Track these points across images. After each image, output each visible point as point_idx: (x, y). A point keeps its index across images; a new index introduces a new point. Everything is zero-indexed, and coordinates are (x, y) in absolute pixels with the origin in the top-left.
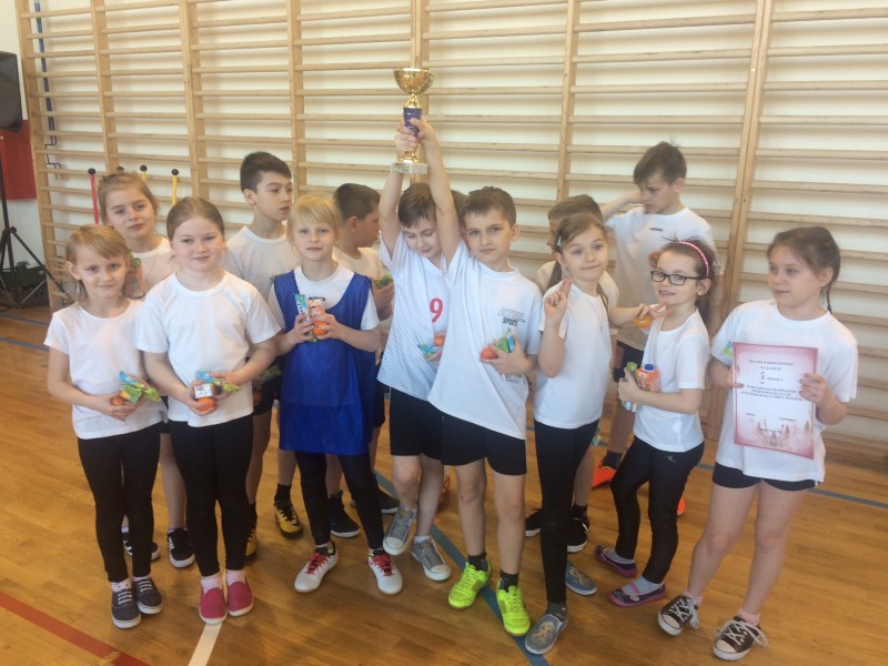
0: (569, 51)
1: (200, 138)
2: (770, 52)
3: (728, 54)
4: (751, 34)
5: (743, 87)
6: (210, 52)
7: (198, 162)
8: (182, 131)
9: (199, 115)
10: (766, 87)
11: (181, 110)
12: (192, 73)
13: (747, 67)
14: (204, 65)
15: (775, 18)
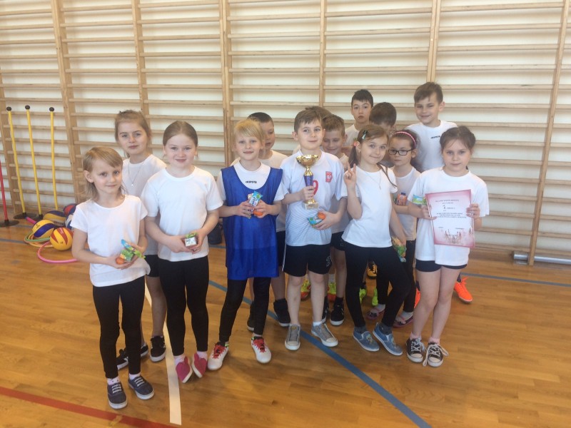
0: (322, 29)
1: (69, 86)
2: (441, 29)
3: (418, 30)
4: (430, 18)
5: (426, 49)
6: (72, 28)
7: (69, 102)
8: (56, 81)
9: (67, 71)
10: (439, 49)
11: (55, 67)
12: (62, 43)
13: (429, 38)
14: (69, 37)
15: (442, 10)
